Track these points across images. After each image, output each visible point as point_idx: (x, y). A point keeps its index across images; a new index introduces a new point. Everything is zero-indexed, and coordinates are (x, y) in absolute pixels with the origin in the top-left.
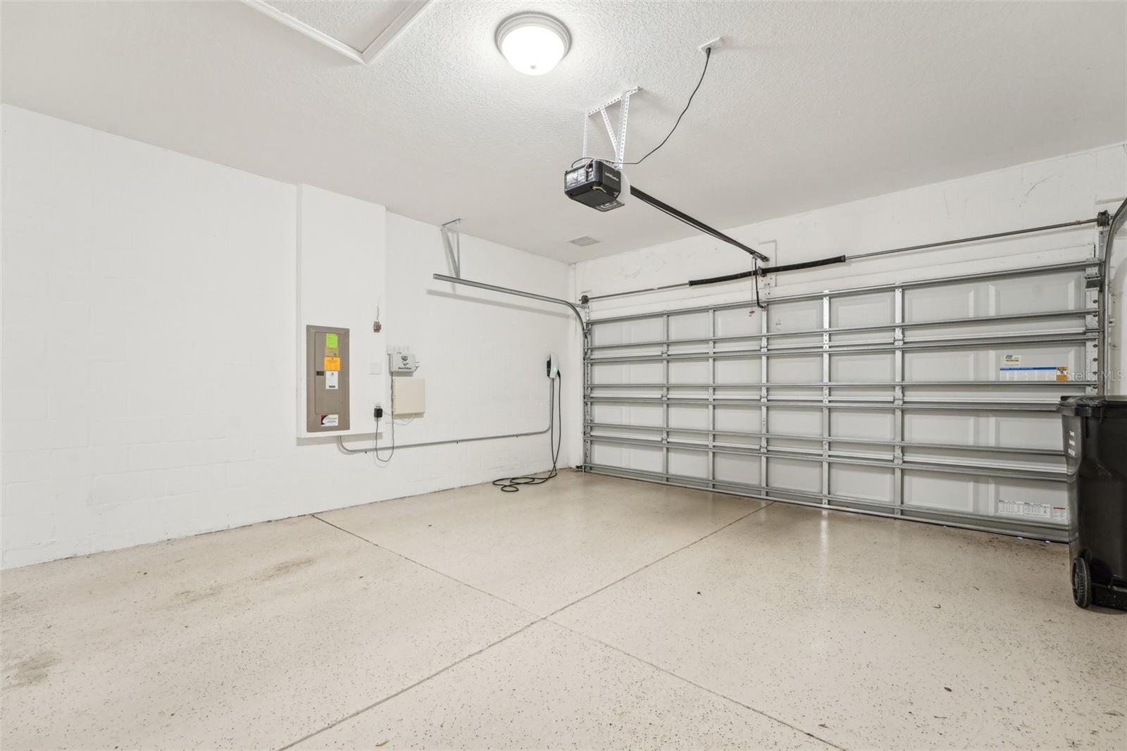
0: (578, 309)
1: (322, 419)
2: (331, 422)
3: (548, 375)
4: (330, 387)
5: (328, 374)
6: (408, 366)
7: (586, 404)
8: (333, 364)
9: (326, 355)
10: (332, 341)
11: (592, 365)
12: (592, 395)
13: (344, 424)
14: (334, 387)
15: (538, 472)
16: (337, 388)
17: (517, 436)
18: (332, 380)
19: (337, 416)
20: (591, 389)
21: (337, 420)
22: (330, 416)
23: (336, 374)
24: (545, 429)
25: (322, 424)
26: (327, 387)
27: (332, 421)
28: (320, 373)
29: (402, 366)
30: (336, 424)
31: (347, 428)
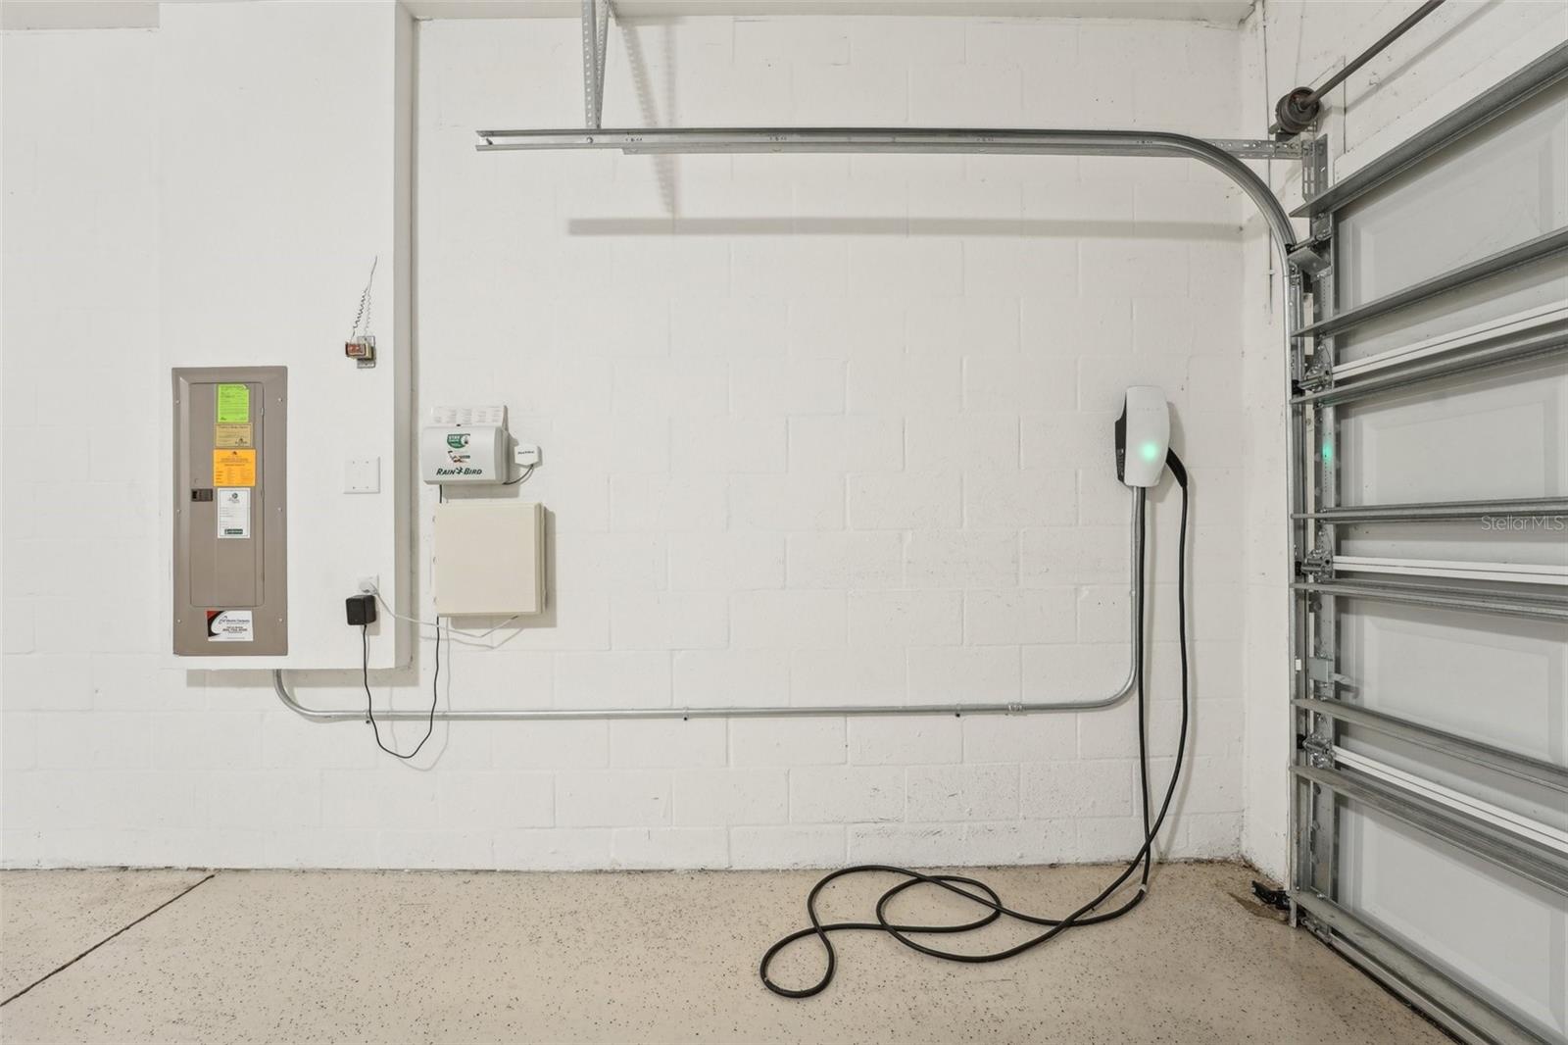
0: (1256, 166)
1: (210, 621)
2: (235, 630)
3: (1121, 478)
4: (229, 531)
5: (223, 497)
6: (466, 464)
7: (1307, 602)
8: (236, 470)
9: (218, 443)
10: (234, 405)
11: (1341, 413)
12: (1342, 563)
13: (272, 637)
14: (240, 531)
15: (1069, 857)
16: (246, 534)
17: (958, 712)
18: (233, 512)
19: (247, 615)
20: (1342, 534)
21: (249, 626)
22: (231, 615)
23: (244, 496)
24: (1107, 694)
25: (211, 634)
26: (221, 534)
27: (237, 624)
28: (203, 496)
29: (451, 465)
30: (248, 636)
31: (283, 651)
